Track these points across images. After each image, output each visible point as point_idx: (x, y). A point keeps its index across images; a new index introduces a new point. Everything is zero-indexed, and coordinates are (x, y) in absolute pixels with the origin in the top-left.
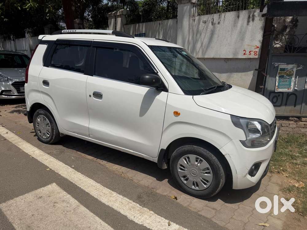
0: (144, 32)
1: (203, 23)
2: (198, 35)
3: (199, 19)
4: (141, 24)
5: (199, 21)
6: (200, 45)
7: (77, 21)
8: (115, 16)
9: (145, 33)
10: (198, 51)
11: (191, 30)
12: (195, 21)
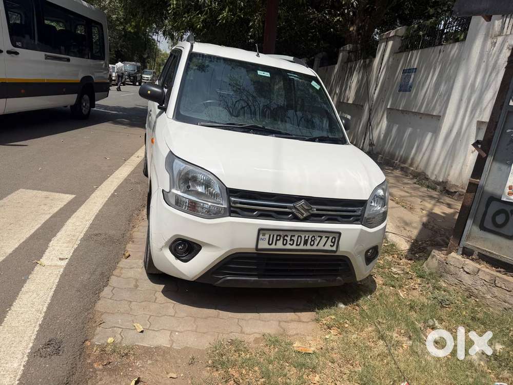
0: (415, 67)
1: (508, 50)
2: (494, 75)
3: (503, 41)
4: (415, 52)
5: (501, 45)
6: (491, 96)
7: (348, 48)
8: (387, 38)
9: (416, 69)
10: (484, 107)
11: (483, 66)
12: (495, 46)
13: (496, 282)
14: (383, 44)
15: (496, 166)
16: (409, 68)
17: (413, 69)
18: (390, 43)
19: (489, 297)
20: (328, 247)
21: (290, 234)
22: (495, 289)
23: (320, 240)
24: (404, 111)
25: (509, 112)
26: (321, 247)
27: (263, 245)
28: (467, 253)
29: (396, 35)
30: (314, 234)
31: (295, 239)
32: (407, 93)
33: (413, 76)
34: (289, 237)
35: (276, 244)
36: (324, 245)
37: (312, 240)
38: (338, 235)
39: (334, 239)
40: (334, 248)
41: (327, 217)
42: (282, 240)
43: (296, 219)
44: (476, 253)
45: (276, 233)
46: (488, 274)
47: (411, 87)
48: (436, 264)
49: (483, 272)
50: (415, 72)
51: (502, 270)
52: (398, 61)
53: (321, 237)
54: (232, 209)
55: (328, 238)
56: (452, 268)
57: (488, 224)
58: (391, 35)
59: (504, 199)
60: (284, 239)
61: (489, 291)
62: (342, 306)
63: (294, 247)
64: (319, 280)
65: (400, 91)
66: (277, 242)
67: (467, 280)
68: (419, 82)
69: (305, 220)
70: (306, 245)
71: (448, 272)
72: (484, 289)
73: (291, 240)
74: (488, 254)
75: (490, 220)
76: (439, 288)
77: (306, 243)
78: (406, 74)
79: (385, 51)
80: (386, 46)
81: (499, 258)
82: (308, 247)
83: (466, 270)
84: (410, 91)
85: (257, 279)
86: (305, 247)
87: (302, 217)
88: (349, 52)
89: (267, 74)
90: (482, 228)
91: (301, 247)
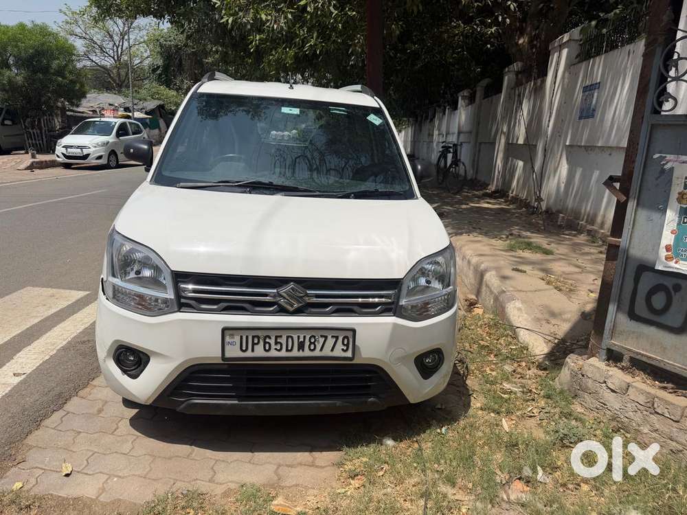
13: (656, 406)
14: (556, 54)
15: (643, 214)
16: (590, 84)
17: (596, 84)
18: (565, 52)
19: (646, 431)
20: (338, 352)
21: (273, 334)
22: (654, 418)
23: (325, 341)
24: (589, 147)
25: (652, 125)
26: (327, 352)
27: (233, 352)
28: (614, 357)
29: (570, 40)
30: (313, 333)
31: (283, 340)
32: (590, 120)
33: (596, 94)
34: (273, 338)
35: (253, 350)
36: (332, 350)
37: (311, 343)
38: (351, 333)
39: (346, 340)
40: (349, 354)
41: (336, 307)
42: (262, 342)
43: (283, 311)
44: (626, 358)
45: (251, 334)
46: (642, 392)
47: (594, 110)
48: (568, 377)
49: (634, 389)
50: (599, 88)
51: (670, 385)
52: (577, 75)
53: (326, 338)
54: (183, 301)
55: (337, 338)
56: (590, 383)
57: (641, 309)
58: (565, 40)
59: (659, 267)
60: (265, 343)
61: (645, 421)
62: (390, 442)
63: (283, 353)
64: (338, 403)
65: (580, 118)
66: (255, 347)
67: (613, 402)
68: (605, 102)
69: (297, 312)
70: (303, 350)
71: (585, 389)
72: (638, 418)
73: (276, 343)
74: (644, 359)
75: (643, 302)
76: (568, 415)
77: (301, 346)
78: (587, 93)
79: (558, 64)
80: (559, 57)
81: (662, 365)
82: (307, 353)
83: (610, 385)
84: (593, 116)
85: (236, 402)
86: (301, 354)
87: (291, 309)
88: (517, 73)
89: (296, 111)
90: (633, 316)
91: (295, 353)
